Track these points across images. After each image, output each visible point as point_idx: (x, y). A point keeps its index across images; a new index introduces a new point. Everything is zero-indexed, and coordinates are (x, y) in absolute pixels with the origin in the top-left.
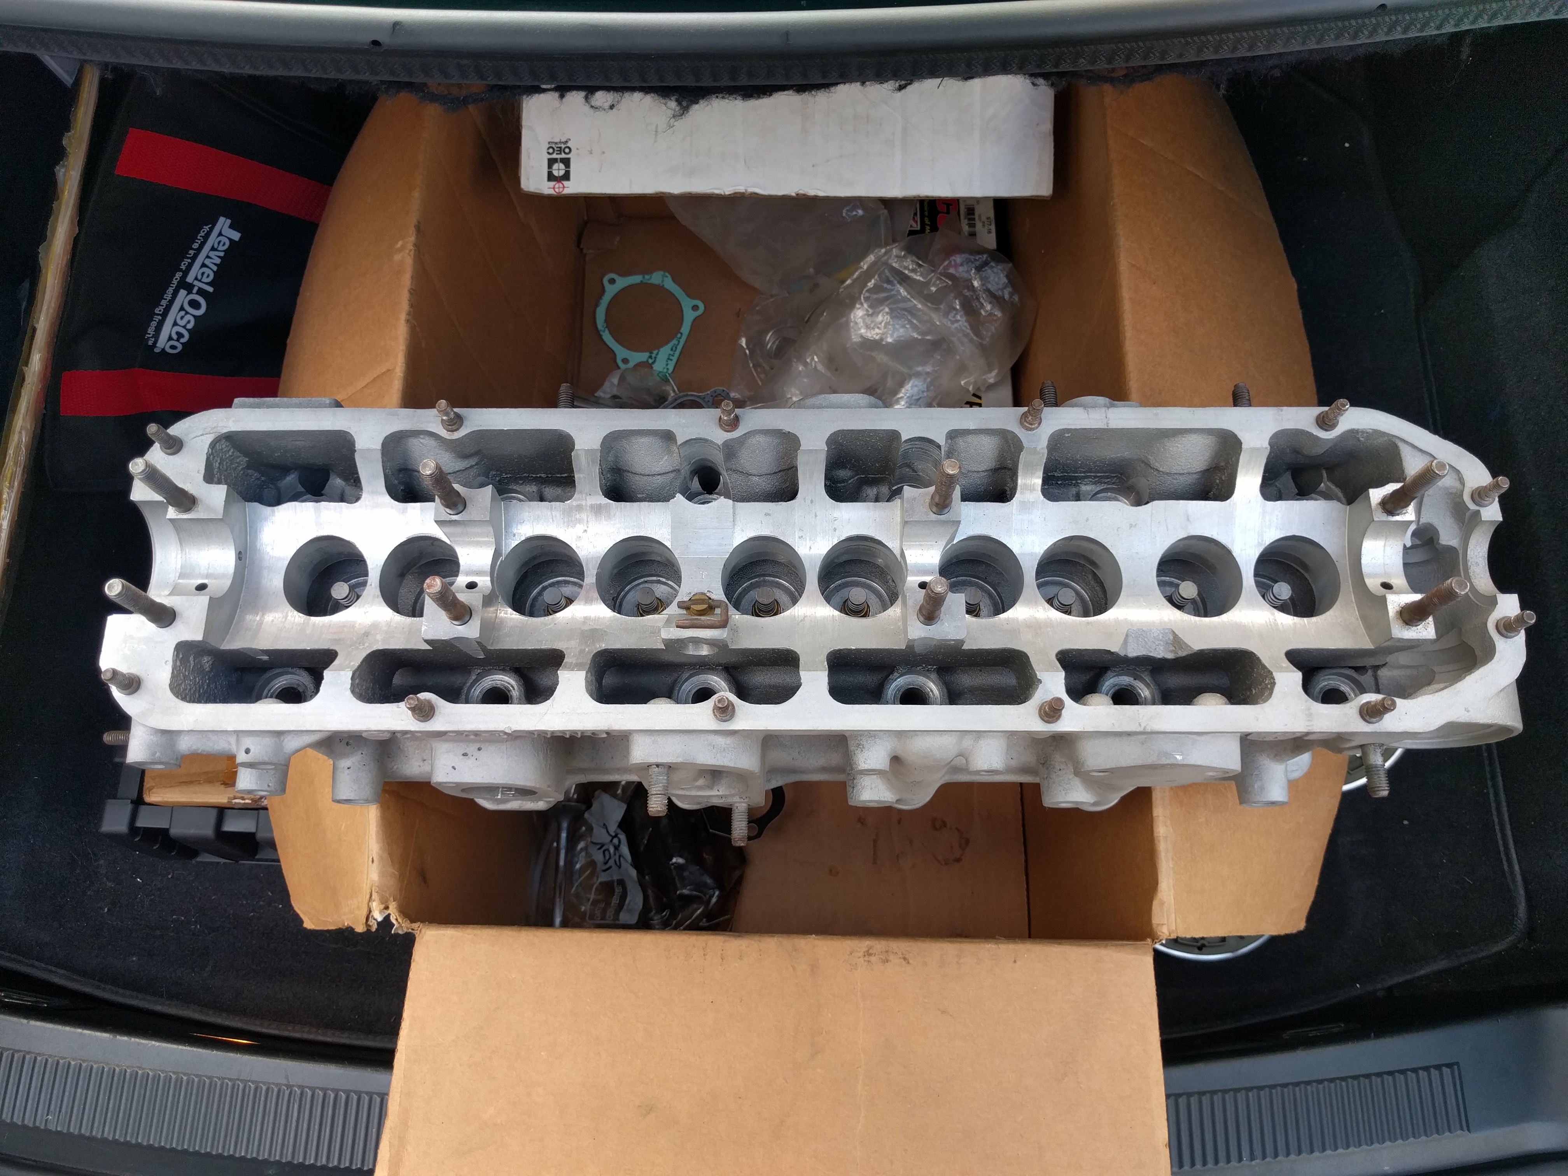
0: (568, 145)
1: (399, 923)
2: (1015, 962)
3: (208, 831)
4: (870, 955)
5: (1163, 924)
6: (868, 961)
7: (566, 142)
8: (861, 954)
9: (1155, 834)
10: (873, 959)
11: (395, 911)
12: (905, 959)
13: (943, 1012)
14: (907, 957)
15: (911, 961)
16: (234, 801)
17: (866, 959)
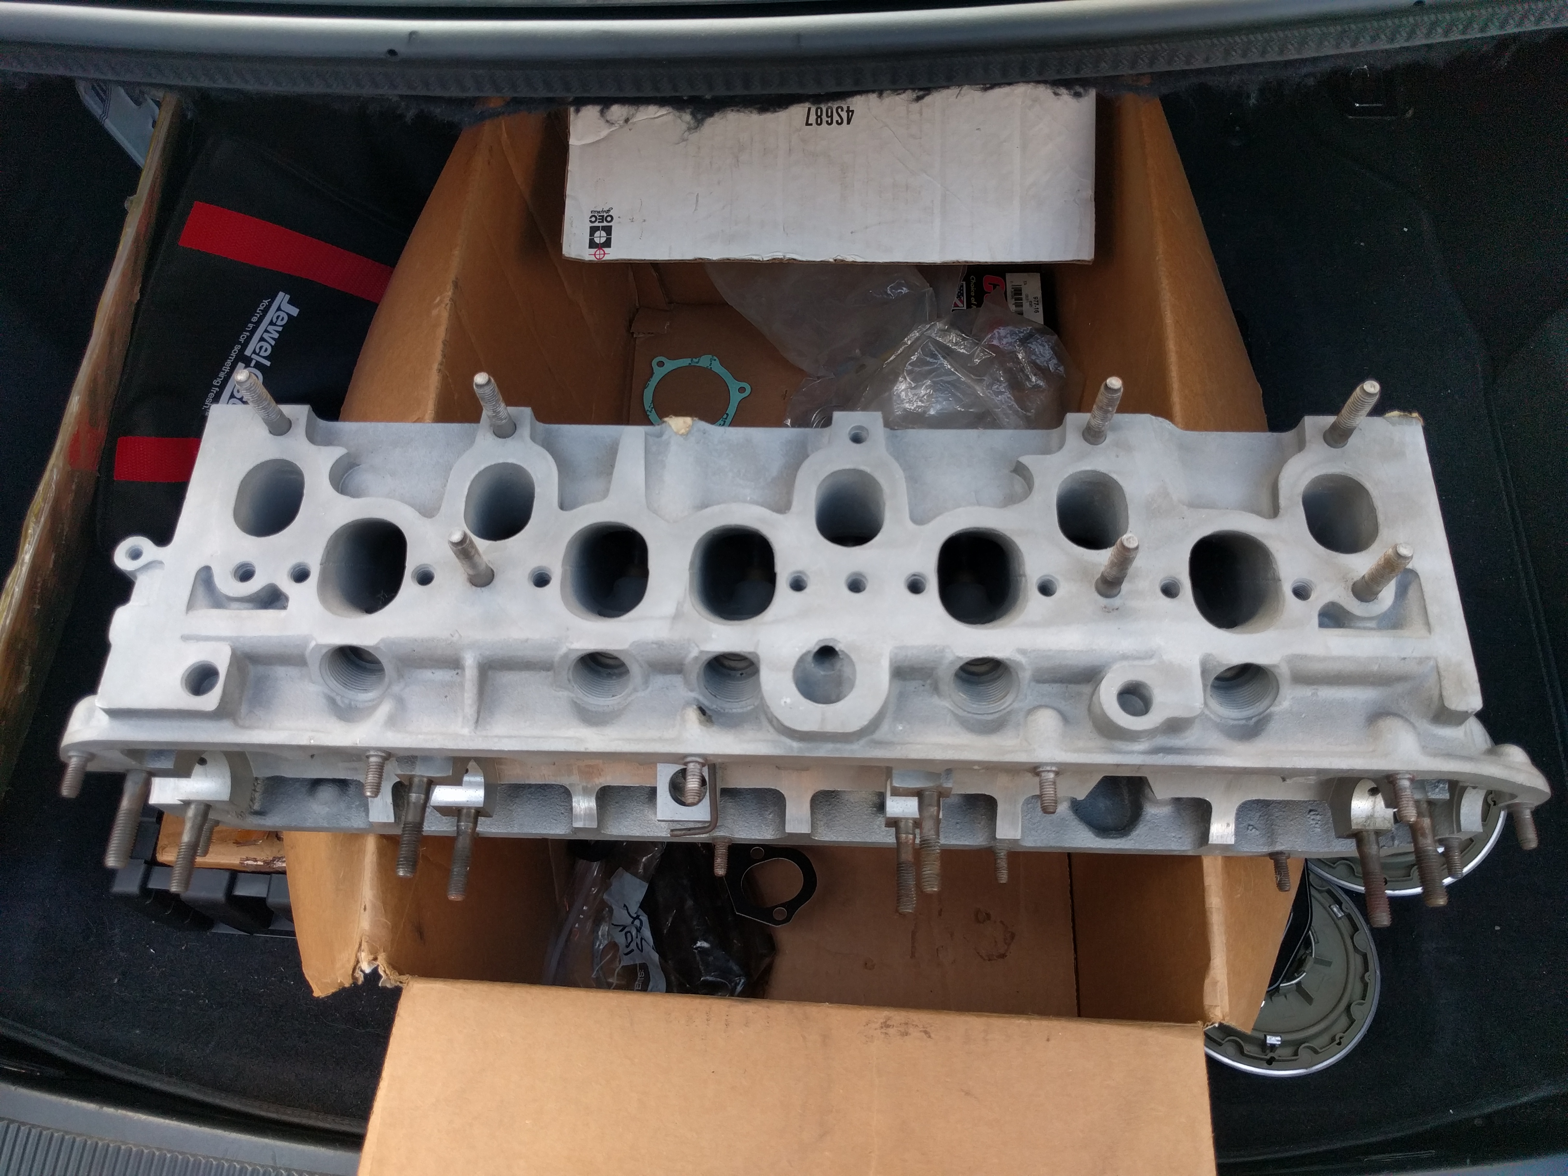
0: (610, 213)
1: (387, 975)
2: (1048, 1040)
3: (219, 895)
4: (888, 1026)
5: (1216, 1006)
6: (886, 1033)
7: (609, 211)
8: (878, 1025)
9: (1207, 906)
10: (891, 1031)
11: (383, 962)
12: (926, 1032)
13: (967, 1093)
14: (928, 1030)
15: (932, 1035)
16: (245, 862)
17: (883, 1030)
